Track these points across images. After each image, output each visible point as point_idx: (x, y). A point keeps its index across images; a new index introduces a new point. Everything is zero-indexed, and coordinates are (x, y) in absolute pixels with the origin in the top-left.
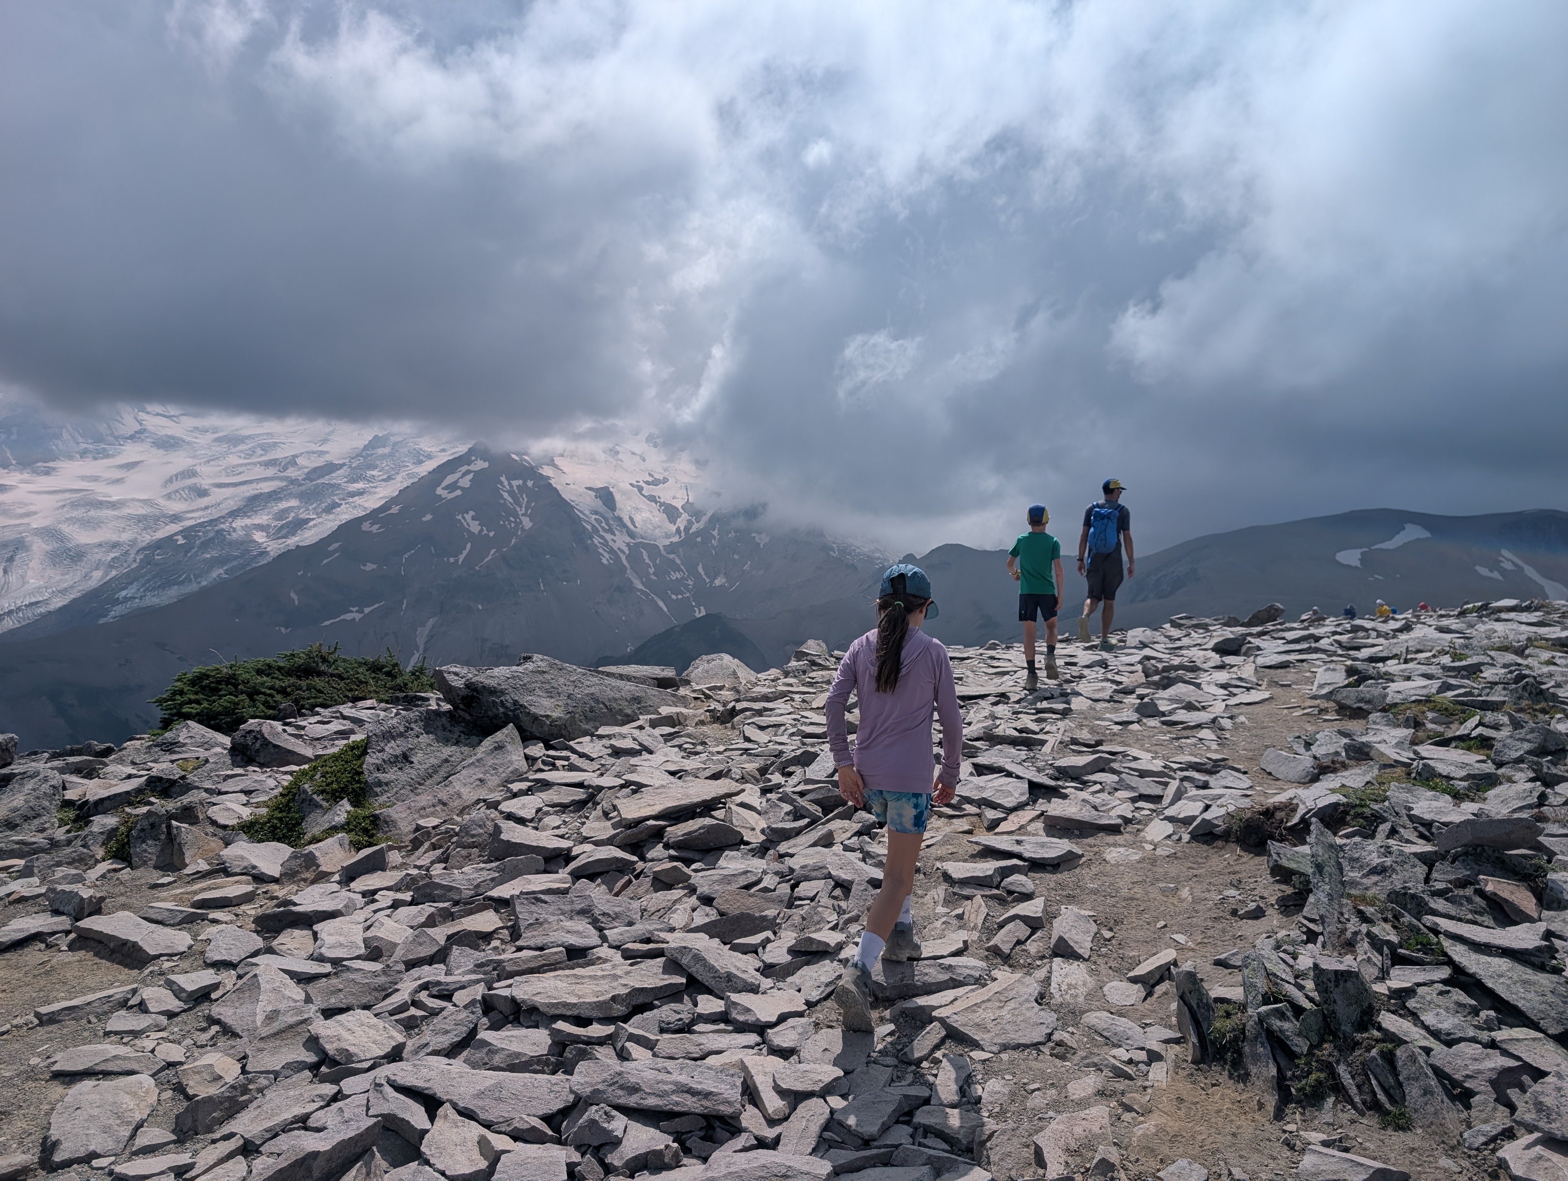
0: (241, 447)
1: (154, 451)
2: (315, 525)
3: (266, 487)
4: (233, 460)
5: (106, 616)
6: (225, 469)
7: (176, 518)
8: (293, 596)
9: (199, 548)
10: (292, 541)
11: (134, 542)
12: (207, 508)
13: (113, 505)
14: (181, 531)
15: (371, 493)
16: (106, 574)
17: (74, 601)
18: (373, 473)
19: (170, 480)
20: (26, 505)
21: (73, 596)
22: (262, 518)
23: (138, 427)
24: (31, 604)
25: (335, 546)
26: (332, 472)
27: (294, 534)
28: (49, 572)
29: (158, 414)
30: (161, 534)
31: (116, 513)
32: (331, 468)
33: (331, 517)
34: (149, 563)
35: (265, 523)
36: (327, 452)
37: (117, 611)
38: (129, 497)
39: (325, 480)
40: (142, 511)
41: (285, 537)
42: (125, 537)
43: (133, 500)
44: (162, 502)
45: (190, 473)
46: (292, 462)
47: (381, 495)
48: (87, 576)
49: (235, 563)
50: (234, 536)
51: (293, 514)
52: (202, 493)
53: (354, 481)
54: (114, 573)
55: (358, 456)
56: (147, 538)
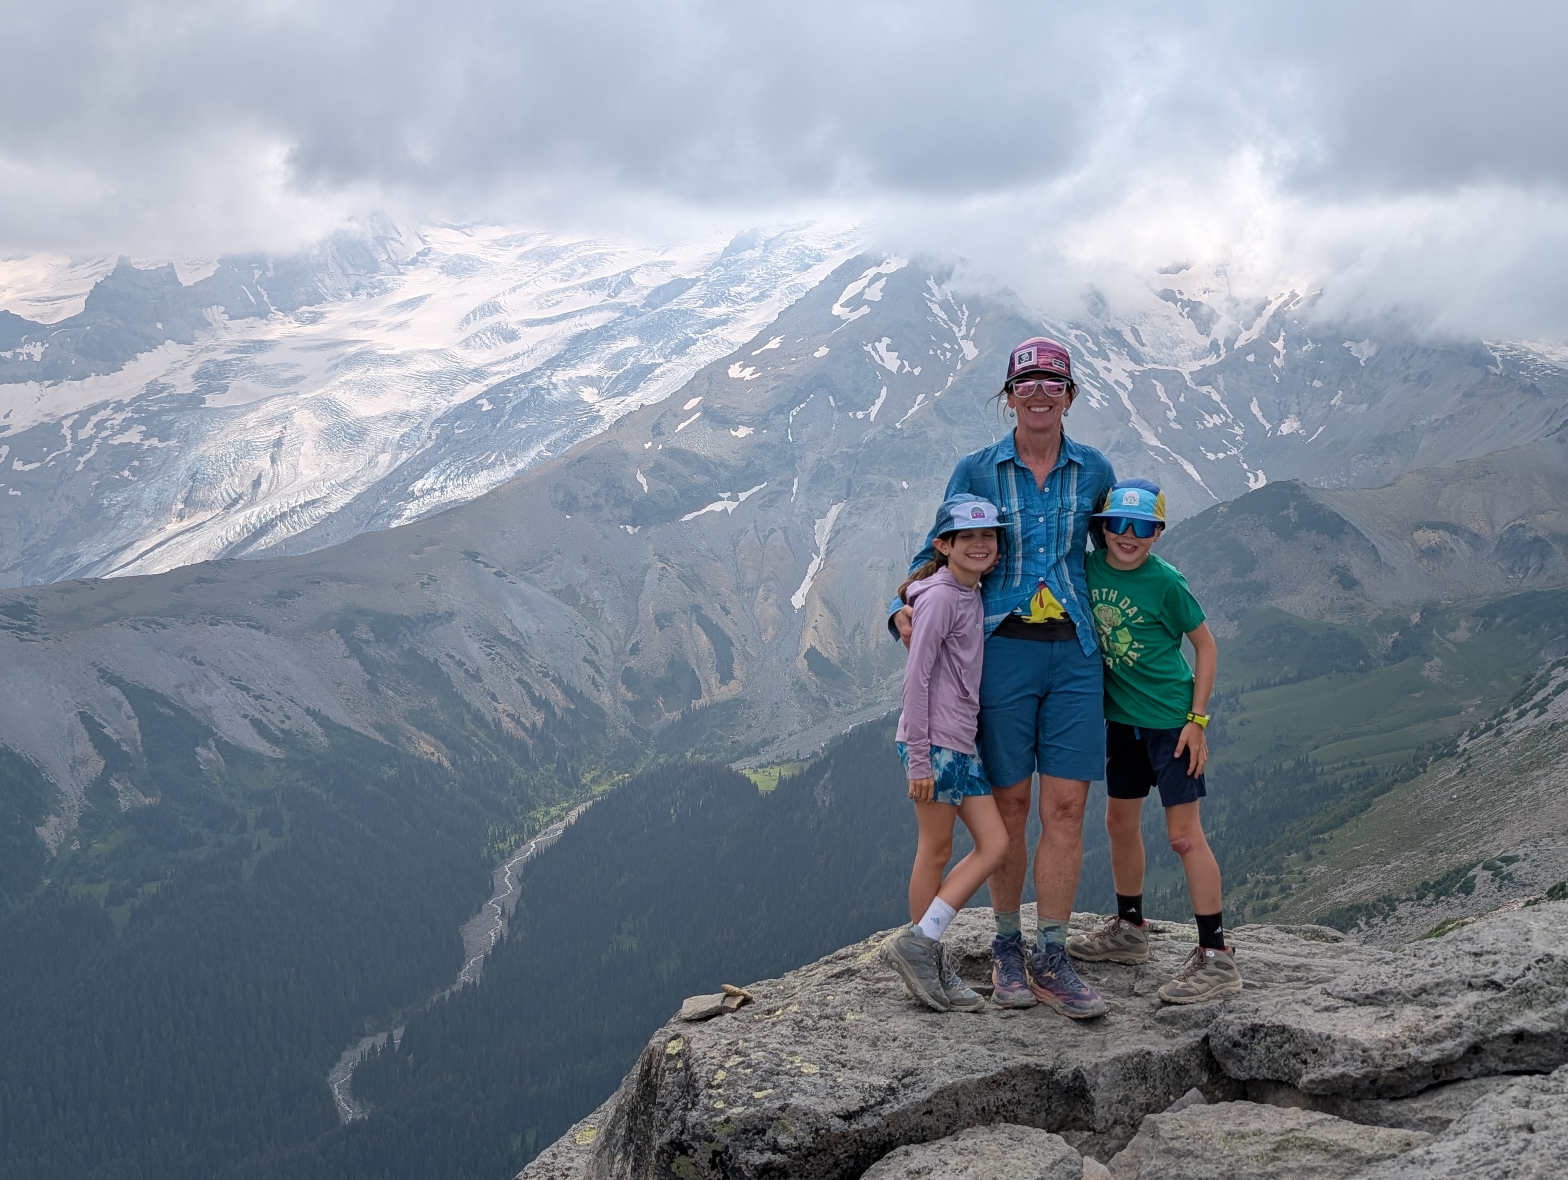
0: (555, 265)
1: (443, 278)
2: (663, 374)
3: (593, 321)
4: (548, 285)
5: (399, 517)
6: (537, 299)
7: (477, 374)
8: (641, 478)
9: (511, 415)
10: (633, 401)
11: (426, 412)
12: (516, 357)
13: (397, 361)
14: (486, 393)
15: (737, 320)
16: (395, 458)
17: (358, 498)
18: (739, 289)
19: (467, 320)
20: (291, 367)
21: (356, 491)
22: (591, 368)
23: (420, 247)
24: (308, 504)
25: (693, 403)
26: (683, 292)
27: (635, 389)
28: (326, 458)
29: (444, 226)
30: (460, 398)
31: (401, 371)
32: (679, 286)
33: (685, 359)
34: (447, 440)
35: (595, 375)
36: (673, 263)
37: (412, 510)
38: (416, 347)
39: (673, 305)
40: (435, 367)
41: (624, 393)
42: (415, 405)
43: (421, 351)
44: (459, 352)
45: (492, 308)
46: (626, 281)
47: (752, 323)
48: (371, 463)
49: (559, 434)
50: (556, 395)
51: (632, 359)
52: (511, 336)
53: (715, 304)
54: (404, 456)
55: (716, 264)
56: (443, 405)
